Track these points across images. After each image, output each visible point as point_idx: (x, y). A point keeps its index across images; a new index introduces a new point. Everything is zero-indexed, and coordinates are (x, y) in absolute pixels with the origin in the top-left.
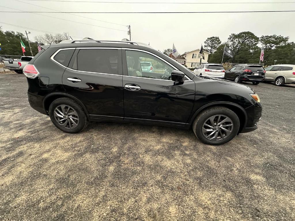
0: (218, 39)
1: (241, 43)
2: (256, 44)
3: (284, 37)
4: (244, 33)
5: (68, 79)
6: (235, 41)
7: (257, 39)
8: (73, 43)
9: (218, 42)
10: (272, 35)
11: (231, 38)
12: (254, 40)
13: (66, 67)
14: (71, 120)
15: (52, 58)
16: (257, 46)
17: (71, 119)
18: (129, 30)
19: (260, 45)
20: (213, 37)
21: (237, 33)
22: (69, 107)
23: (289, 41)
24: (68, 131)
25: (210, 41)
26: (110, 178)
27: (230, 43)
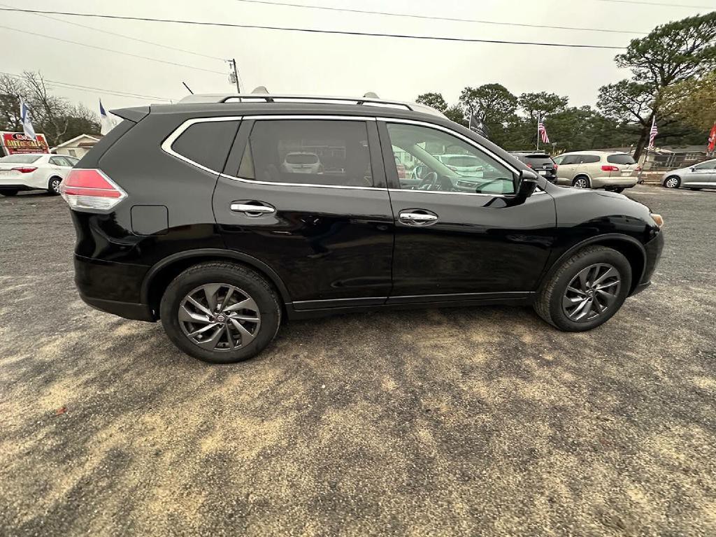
0: (441, 98)
1: (484, 108)
2: (513, 110)
3: (560, 98)
4: (489, 86)
5: (234, 207)
6: (475, 104)
7: (513, 100)
8: (223, 102)
9: (440, 104)
10: (539, 92)
11: (465, 96)
12: (508, 101)
13: (218, 174)
14: (233, 325)
15: (167, 146)
16: (516, 115)
17: (235, 322)
18: (233, 70)
19: (521, 112)
20: (431, 95)
21: (475, 87)
22: (232, 289)
23: (570, 106)
24: (226, 357)
26: (443, 463)
27: (465, 108)
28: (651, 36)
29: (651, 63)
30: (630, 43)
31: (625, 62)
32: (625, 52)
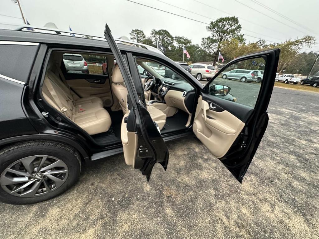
0: (142, 32)
1: (161, 40)
2: (172, 43)
3: (189, 40)
4: (163, 31)
6: (157, 38)
7: (172, 38)
9: (143, 35)
10: (182, 37)
11: (153, 33)
12: (170, 38)
16: (173, 45)
19: (175, 44)
20: (138, 30)
21: (157, 30)
23: (192, 44)
25: (135, 34)
27: (153, 39)
28: (217, 21)
29: (217, 31)
30: (210, 23)
31: (209, 29)
32: (209, 26)
